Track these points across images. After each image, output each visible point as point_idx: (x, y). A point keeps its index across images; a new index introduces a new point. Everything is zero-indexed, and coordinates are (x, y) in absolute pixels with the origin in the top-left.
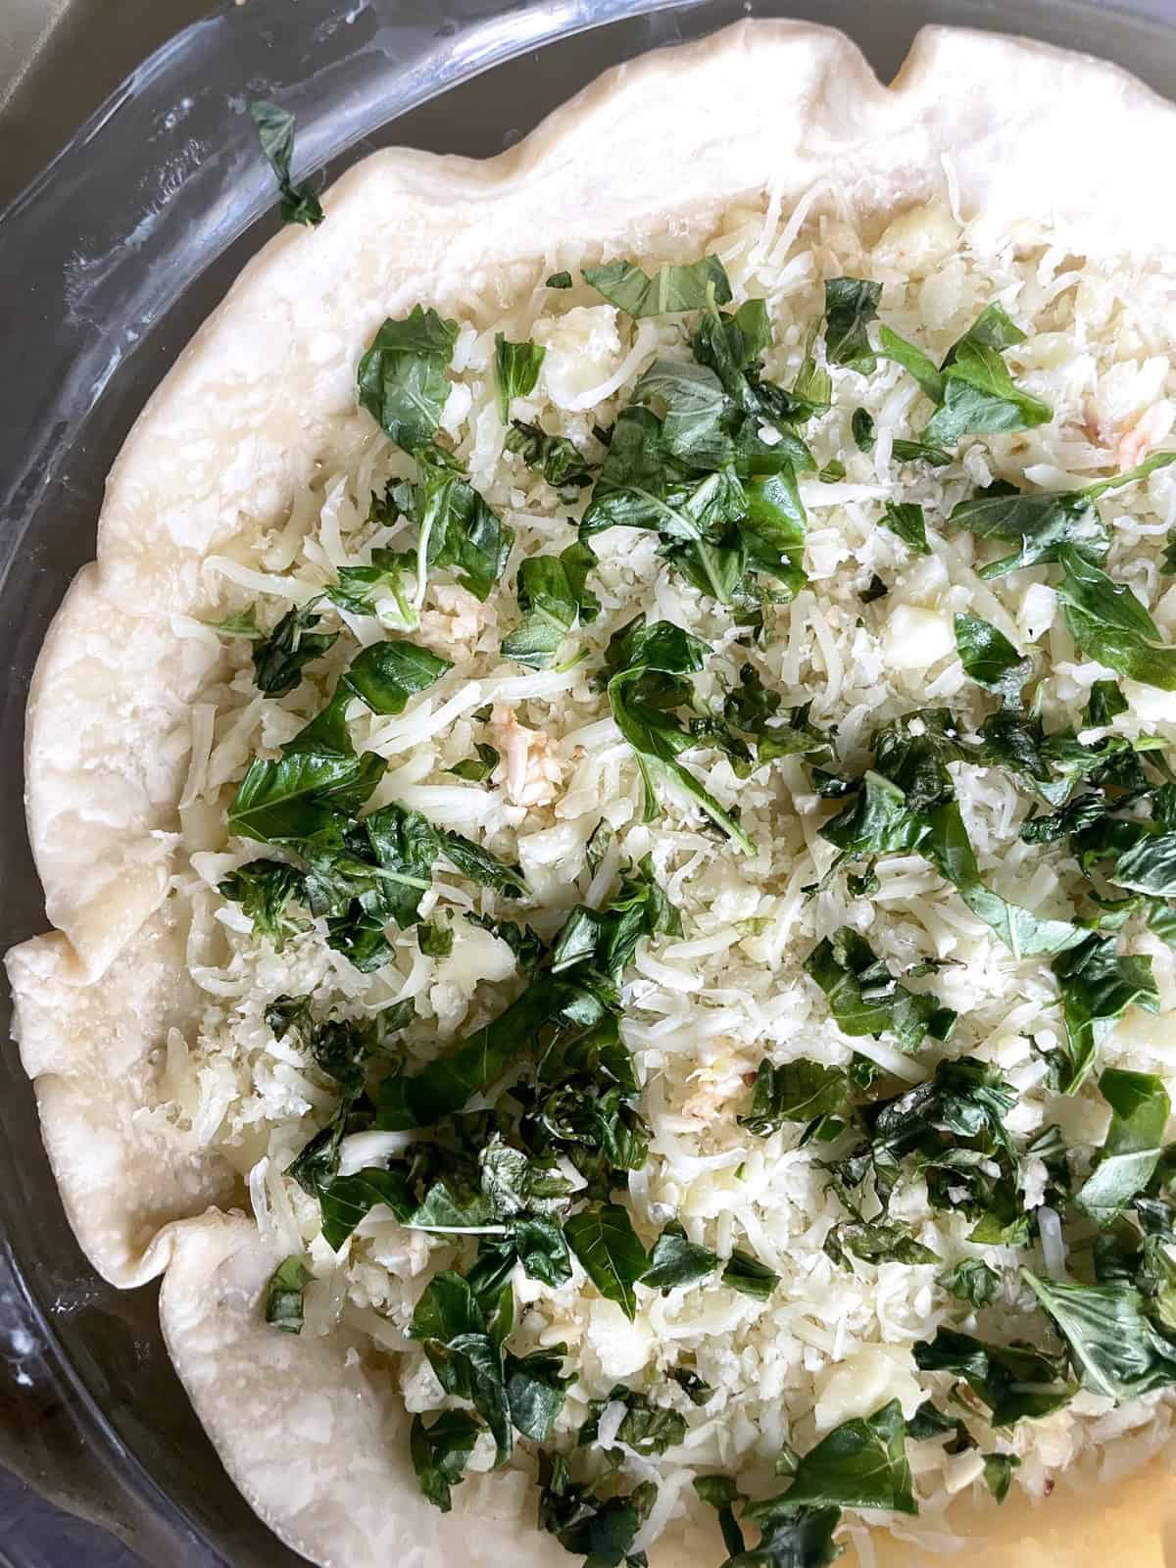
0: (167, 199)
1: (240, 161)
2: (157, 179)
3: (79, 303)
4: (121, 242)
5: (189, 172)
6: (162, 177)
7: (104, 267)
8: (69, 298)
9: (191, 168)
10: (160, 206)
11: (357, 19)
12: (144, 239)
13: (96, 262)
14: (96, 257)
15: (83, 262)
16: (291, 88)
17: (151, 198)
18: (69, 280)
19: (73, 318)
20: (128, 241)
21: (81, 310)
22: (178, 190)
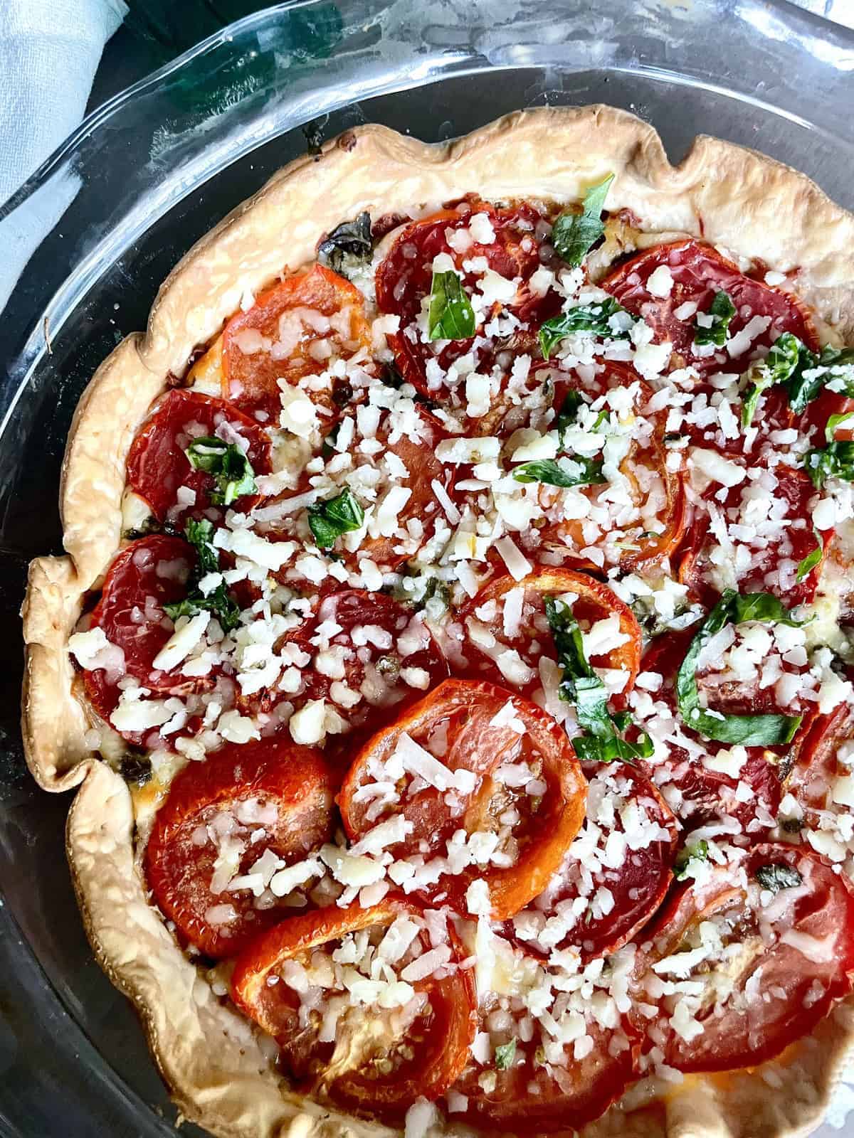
0: (228, 108)
1: (278, 96)
2: (224, 94)
3: (159, 157)
4: (193, 127)
5: (245, 95)
6: (228, 94)
7: (179, 139)
8: (152, 153)
9: (247, 93)
10: (222, 111)
11: (369, 30)
12: (208, 129)
13: (174, 135)
14: (176, 132)
15: (166, 133)
16: (319, 60)
17: (216, 104)
18: (154, 142)
19: (152, 166)
20: (197, 127)
21: (159, 162)
22: (235, 104)
